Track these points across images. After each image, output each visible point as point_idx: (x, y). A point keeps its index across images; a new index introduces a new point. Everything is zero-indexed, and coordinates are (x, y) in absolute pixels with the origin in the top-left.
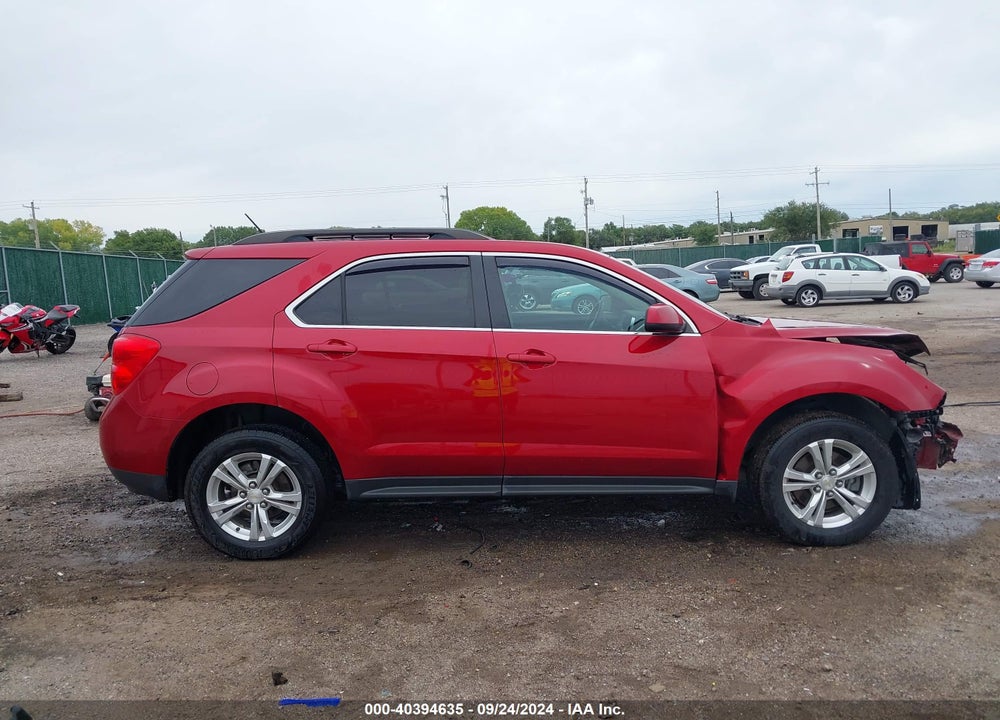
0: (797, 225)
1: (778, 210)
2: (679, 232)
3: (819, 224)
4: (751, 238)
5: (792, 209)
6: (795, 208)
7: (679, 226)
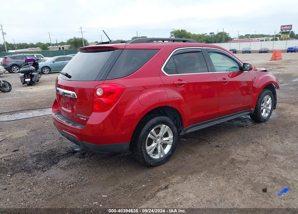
0: (77, 44)
1: (71, 39)
2: (32, 46)
3: (84, 44)
4: (60, 48)
5: (75, 39)
6: (76, 39)
7: (32, 44)
